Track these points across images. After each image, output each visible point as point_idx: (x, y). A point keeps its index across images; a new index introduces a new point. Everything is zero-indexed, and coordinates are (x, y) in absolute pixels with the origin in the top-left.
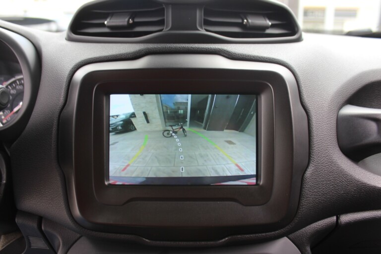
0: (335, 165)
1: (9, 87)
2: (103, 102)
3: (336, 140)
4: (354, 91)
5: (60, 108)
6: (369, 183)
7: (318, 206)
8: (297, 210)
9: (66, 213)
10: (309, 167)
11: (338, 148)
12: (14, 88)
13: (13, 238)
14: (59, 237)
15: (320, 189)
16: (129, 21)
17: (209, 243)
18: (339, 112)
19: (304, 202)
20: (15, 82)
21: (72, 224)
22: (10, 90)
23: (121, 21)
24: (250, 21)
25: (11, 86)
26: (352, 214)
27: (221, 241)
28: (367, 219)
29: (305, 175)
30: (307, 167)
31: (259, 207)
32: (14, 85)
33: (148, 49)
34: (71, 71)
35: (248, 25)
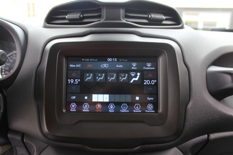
0: (206, 101)
1: (9, 58)
3: (206, 86)
4: (217, 58)
5: (37, 65)
6: (227, 113)
7: (196, 127)
8: (183, 129)
9: (38, 130)
10: (190, 103)
11: (207, 91)
12: (12, 59)
13: (6, 148)
14: (34, 146)
15: (197, 116)
16: (80, 15)
17: (127, 150)
18: (207, 69)
19: (187, 124)
20: (12, 55)
21: (42, 137)
22: (9, 60)
23: (75, 16)
24: (152, 16)
25: (10, 58)
26: (217, 133)
27: (135, 149)
28: (227, 136)
29: (188, 107)
31: (159, 126)
32: (12, 57)
33: (91, 30)
34: (44, 43)
35: (151, 19)
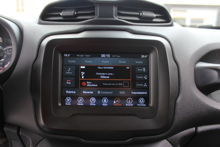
0: (194, 96)
2: (59, 57)
3: (194, 81)
4: (204, 54)
5: (34, 61)
6: (214, 107)
7: (184, 120)
8: (172, 122)
9: (35, 123)
10: (179, 97)
11: (195, 86)
14: (30, 139)
15: (186, 110)
16: (74, 13)
17: (120, 142)
18: (195, 65)
19: (176, 117)
21: (38, 130)
23: (70, 13)
24: (144, 14)
26: (204, 126)
27: (127, 141)
28: (214, 129)
29: (177, 101)
30: (178, 96)
31: (150, 119)
33: (85, 27)
34: (40, 39)
35: (143, 16)
